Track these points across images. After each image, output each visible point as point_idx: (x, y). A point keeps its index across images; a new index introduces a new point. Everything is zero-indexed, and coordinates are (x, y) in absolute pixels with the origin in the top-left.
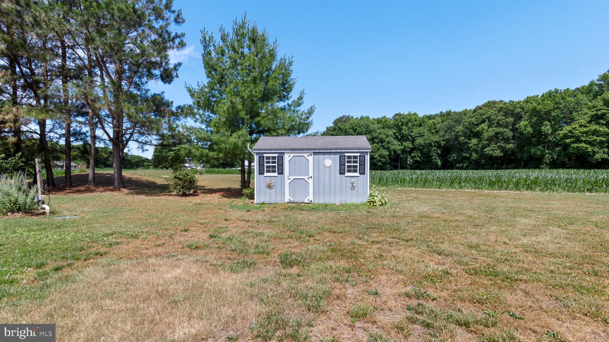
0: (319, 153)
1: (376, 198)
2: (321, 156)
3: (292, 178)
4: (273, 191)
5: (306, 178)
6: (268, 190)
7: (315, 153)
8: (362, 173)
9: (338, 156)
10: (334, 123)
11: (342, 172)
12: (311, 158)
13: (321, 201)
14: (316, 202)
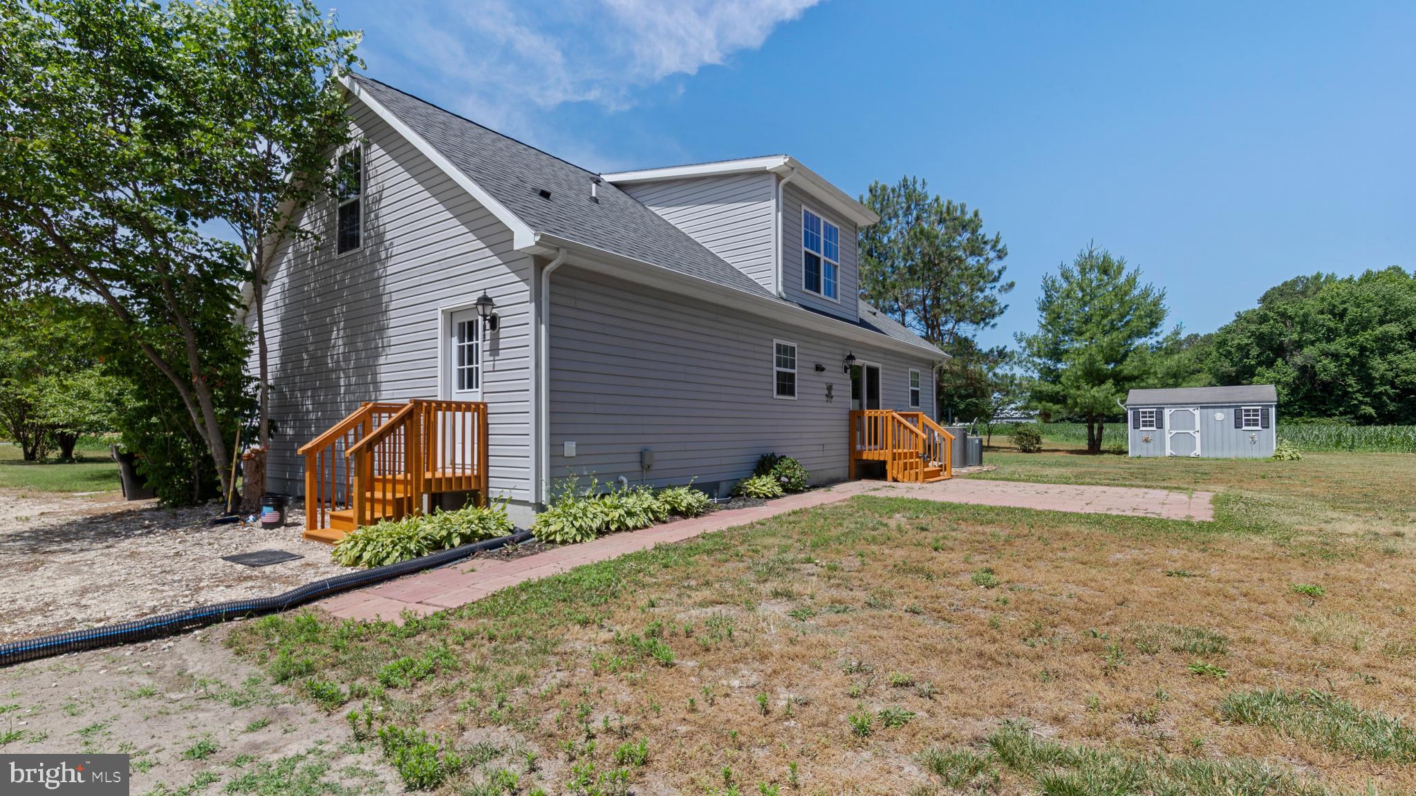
0: (1207, 407)
1: (1284, 453)
2: (1210, 410)
3: (1174, 432)
4: (1150, 445)
5: (1191, 432)
6: (1145, 444)
7: (1201, 407)
8: (1266, 426)
9: (1232, 410)
10: (1263, 300)
11: (1238, 425)
12: (1197, 413)
13: (1212, 455)
14: (1205, 456)
